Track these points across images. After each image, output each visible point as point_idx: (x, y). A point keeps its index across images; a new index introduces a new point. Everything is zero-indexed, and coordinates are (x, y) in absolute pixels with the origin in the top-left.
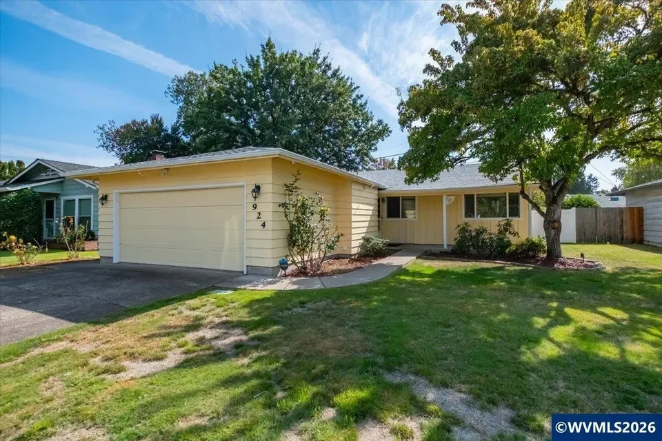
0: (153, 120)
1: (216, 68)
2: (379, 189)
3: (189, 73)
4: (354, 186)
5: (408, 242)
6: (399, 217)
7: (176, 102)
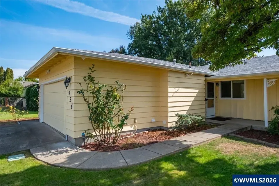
0: (121, 48)
1: (143, 17)
2: (206, 76)
3: (137, 23)
4: (170, 75)
5: (238, 117)
6: (230, 97)
7: (131, 38)
